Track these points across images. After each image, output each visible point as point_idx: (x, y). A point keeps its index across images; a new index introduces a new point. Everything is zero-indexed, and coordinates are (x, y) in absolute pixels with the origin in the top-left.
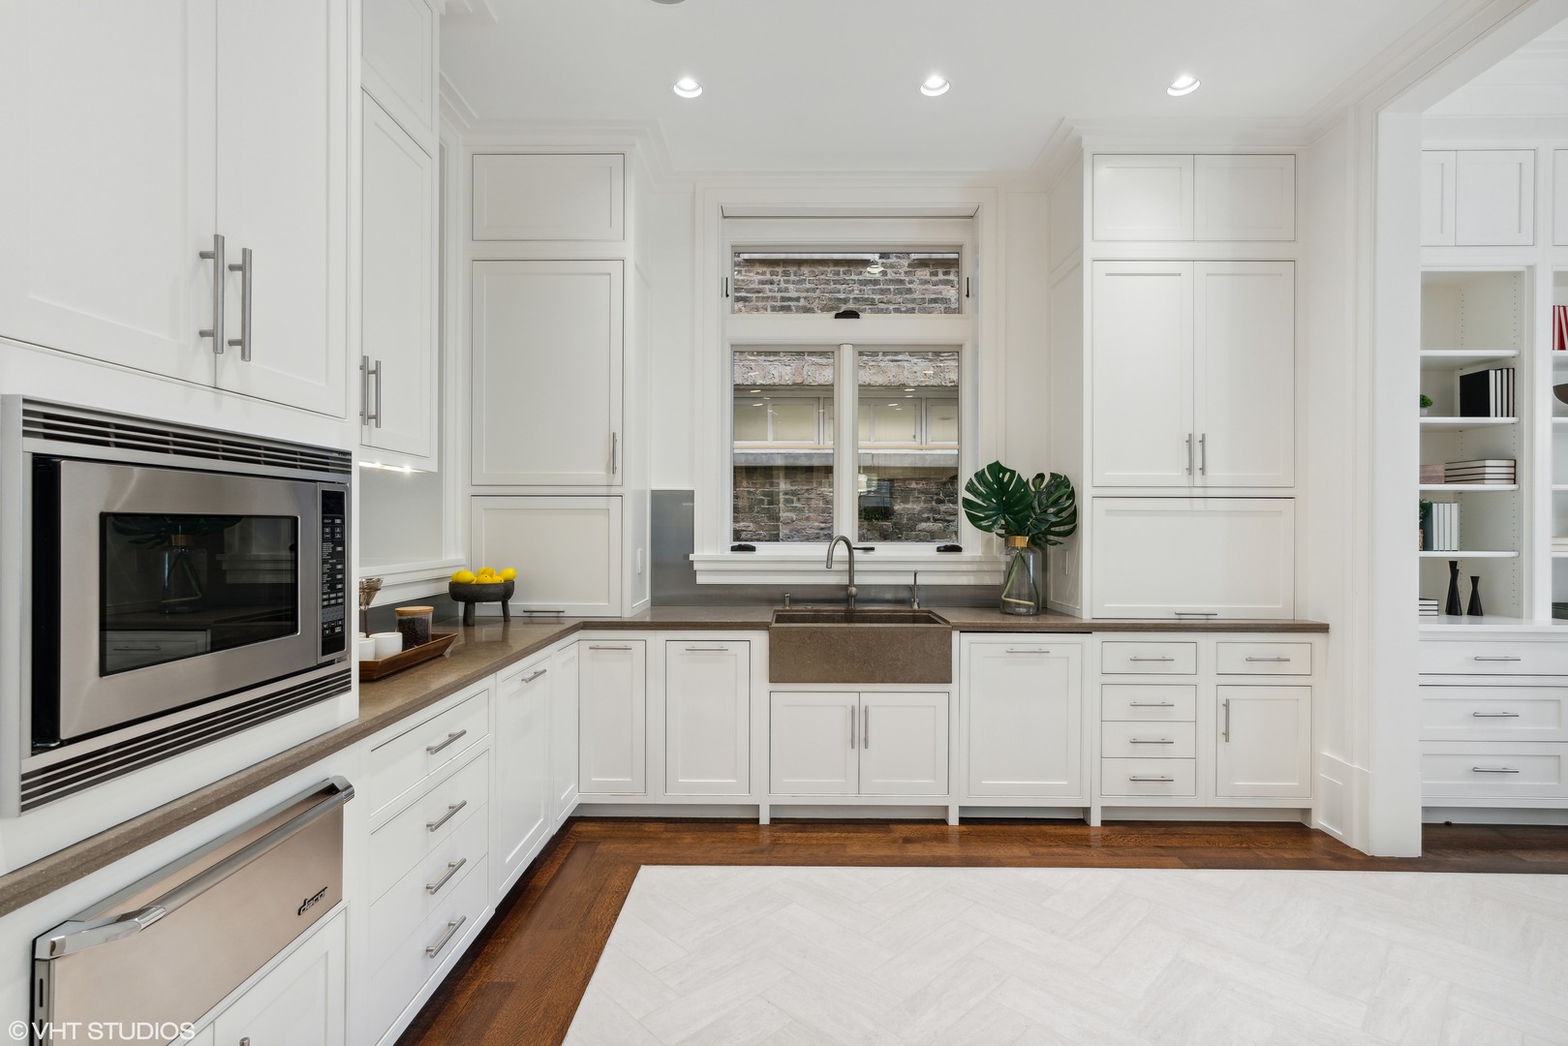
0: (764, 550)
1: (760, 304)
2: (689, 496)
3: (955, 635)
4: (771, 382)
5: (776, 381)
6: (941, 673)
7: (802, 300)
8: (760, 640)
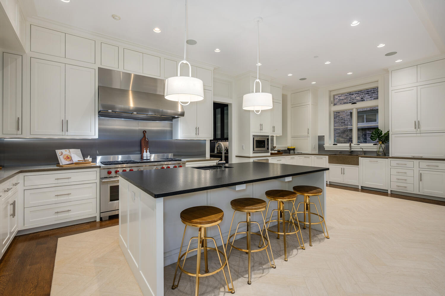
0: (339, 145)
1: (361, 94)
2: (324, 136)
3: (360, 158)
4: (364, 110)
5: (366, 110)
6: (357, 163)
7: (372, 91)
8: (327, 157)
